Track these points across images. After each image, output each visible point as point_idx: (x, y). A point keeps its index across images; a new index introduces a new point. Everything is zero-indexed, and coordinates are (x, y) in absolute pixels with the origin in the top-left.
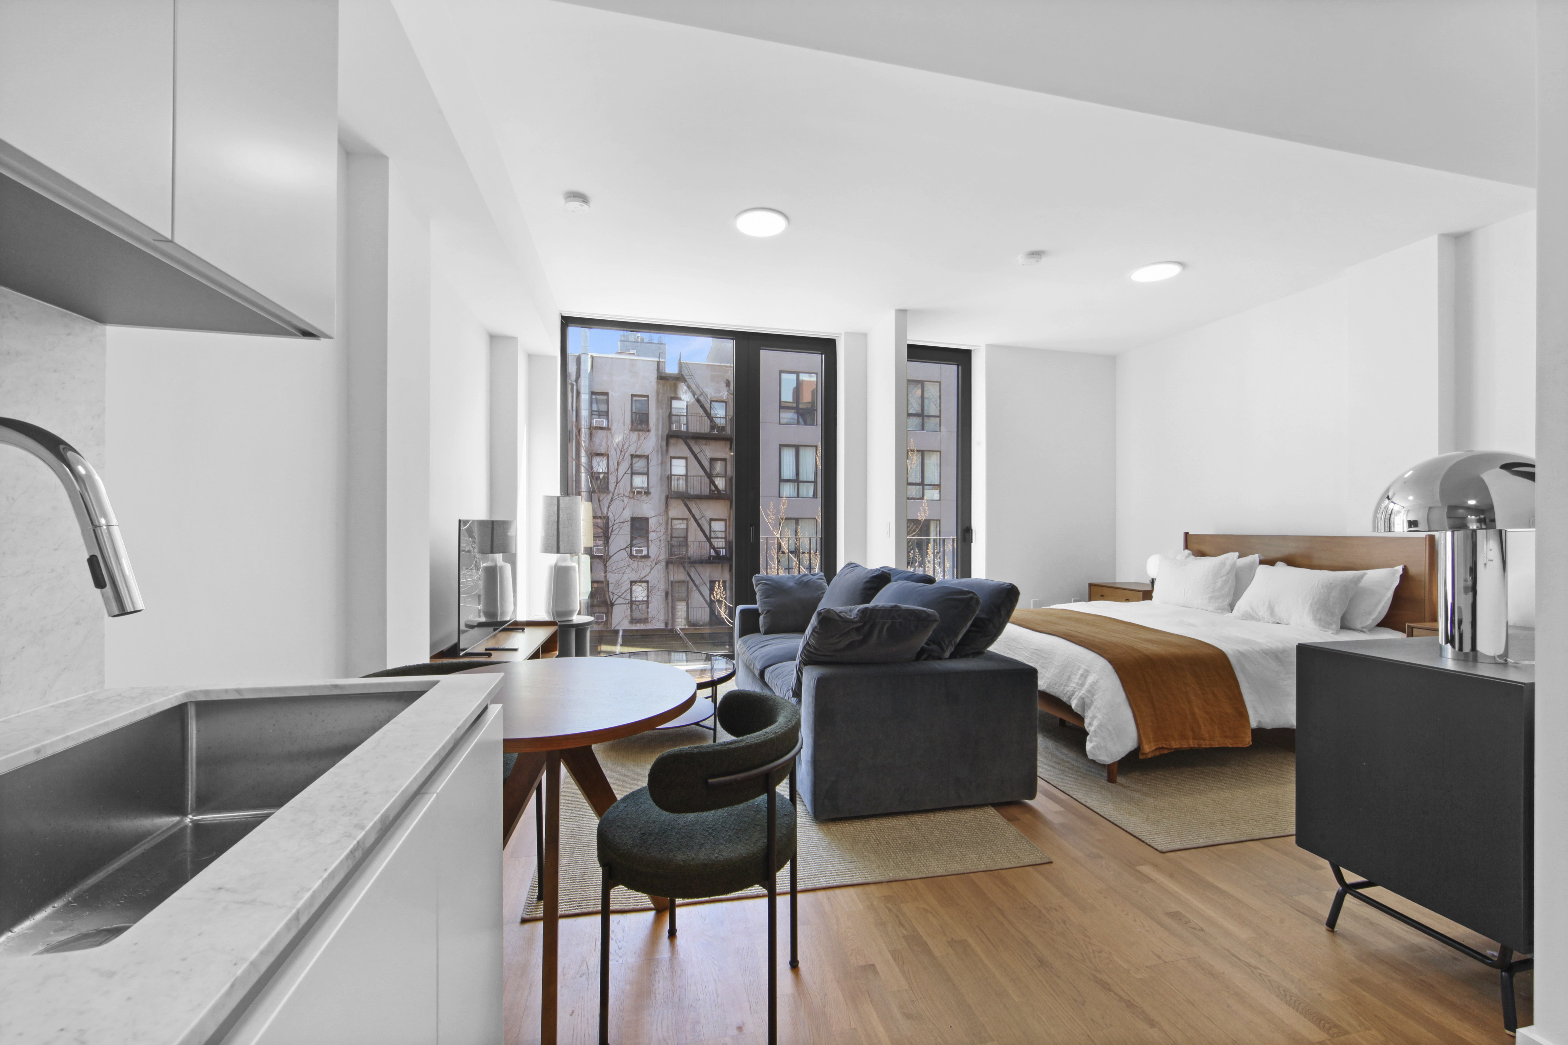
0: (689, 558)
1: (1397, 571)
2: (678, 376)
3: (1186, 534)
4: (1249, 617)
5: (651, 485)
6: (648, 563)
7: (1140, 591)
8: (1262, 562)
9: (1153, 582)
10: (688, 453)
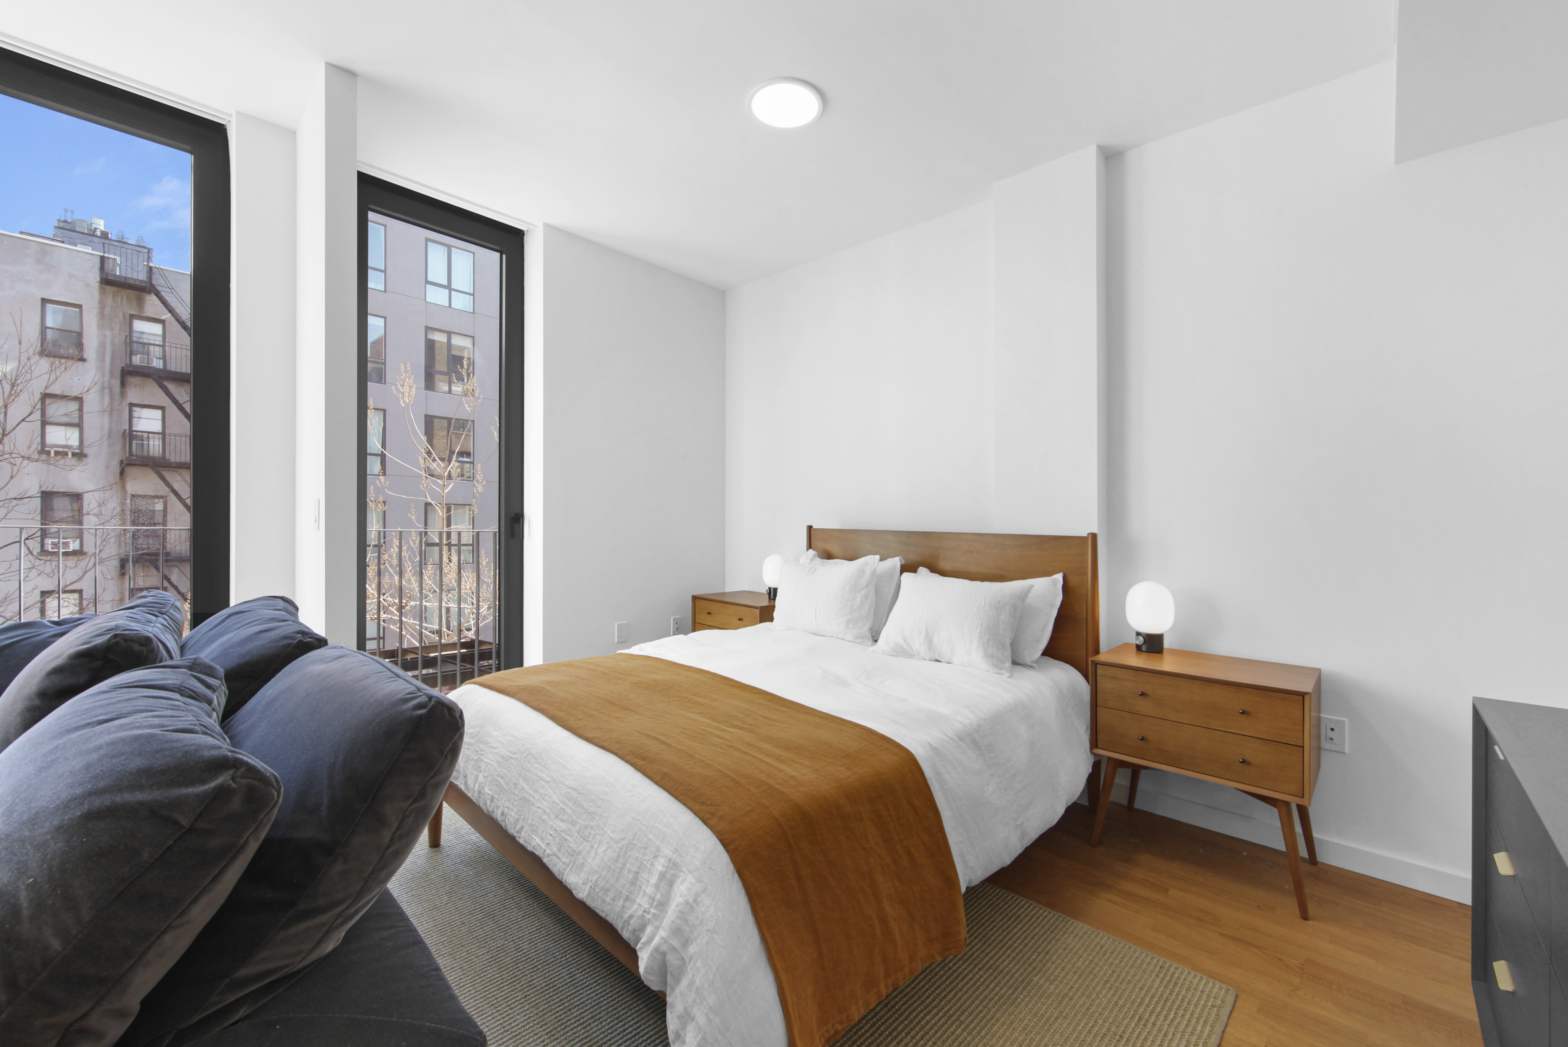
0: (168, 554)
1: (1056, 580)
2: (143, 285)
3: (810, 528)
4: (902, 652)
5: (86, 443)
6: (84, 563)
7: (756, 608)
8: (904, 569)
9: (772, 593)
10: (166, 401)
